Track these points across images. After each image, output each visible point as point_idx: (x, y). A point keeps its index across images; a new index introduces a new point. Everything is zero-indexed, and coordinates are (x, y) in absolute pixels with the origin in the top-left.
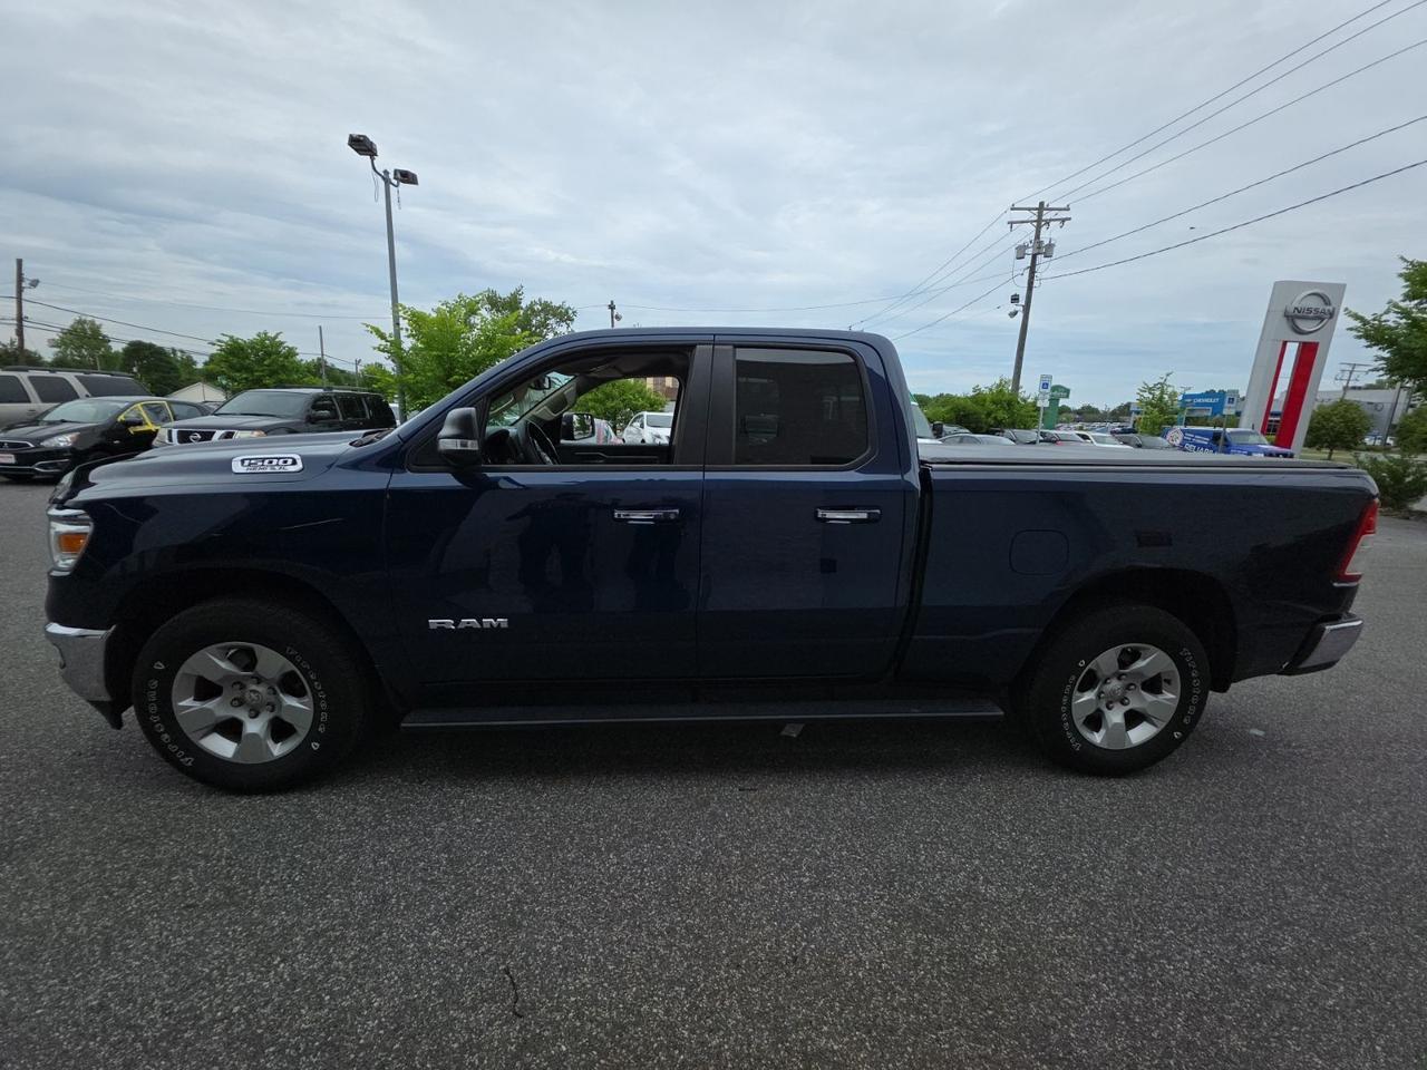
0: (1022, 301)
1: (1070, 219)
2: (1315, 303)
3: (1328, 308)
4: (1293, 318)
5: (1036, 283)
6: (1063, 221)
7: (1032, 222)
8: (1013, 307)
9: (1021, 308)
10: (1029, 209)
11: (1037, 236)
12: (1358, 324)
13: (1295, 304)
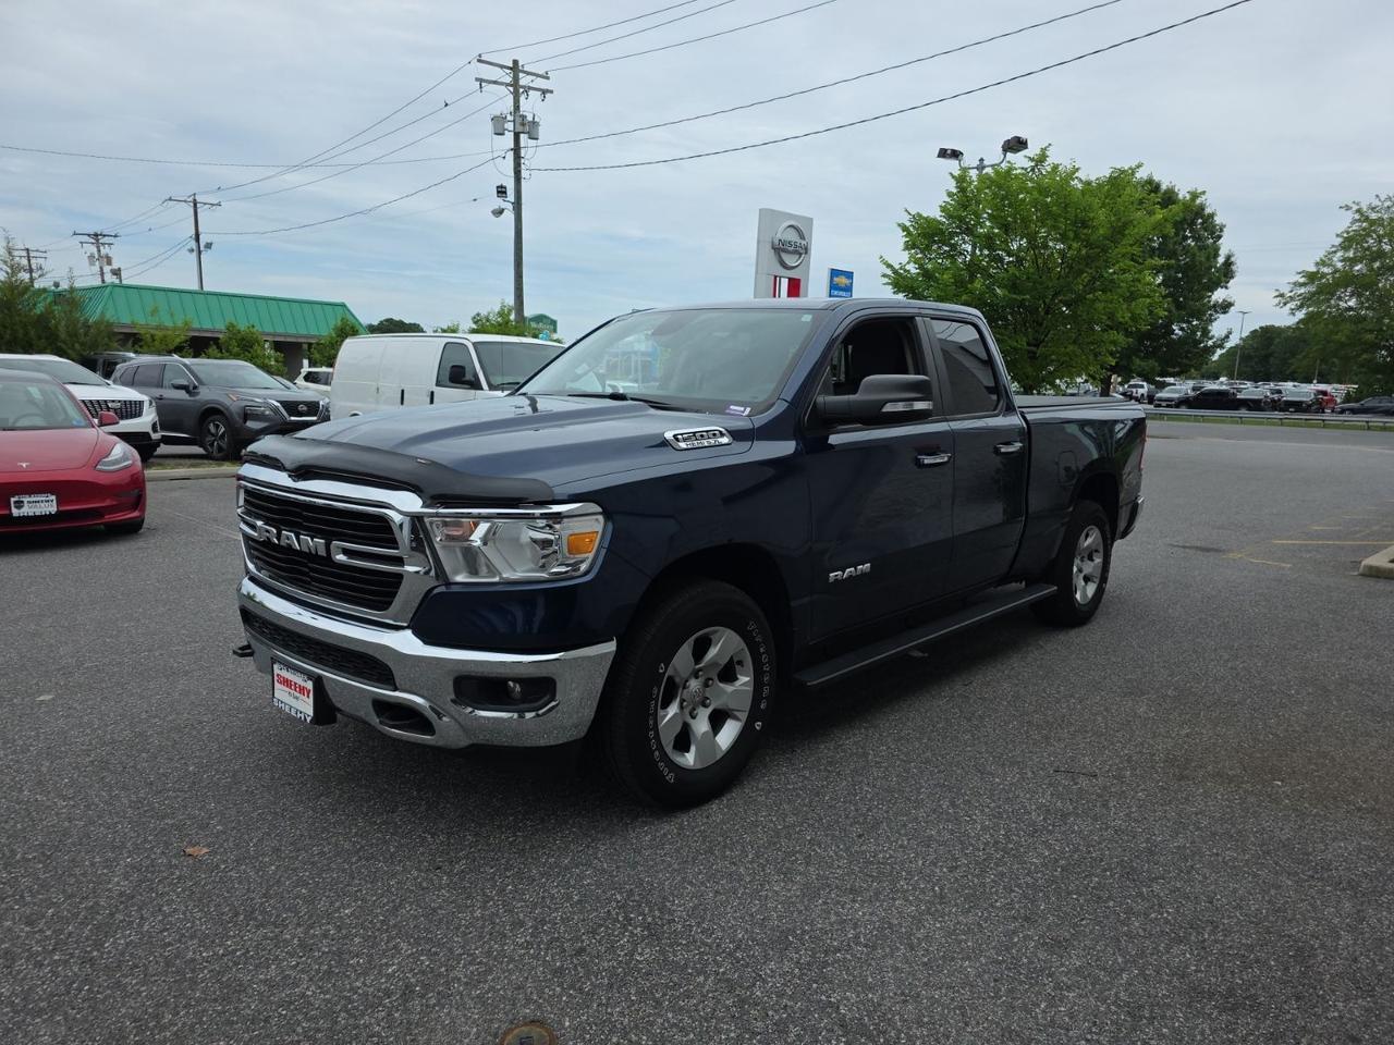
0: (511, 196)
1: (552, 92)
2: (792, 236)
3: (803, 242)
4: (779, 249)
5: (524, 174)
6: (544, 92)
7: (507, 85)
8: (499, 203)
9: (510, 207)
10: (502, 67)
11: (517, 107)
12: (889, 272)
13: (779, 236)
